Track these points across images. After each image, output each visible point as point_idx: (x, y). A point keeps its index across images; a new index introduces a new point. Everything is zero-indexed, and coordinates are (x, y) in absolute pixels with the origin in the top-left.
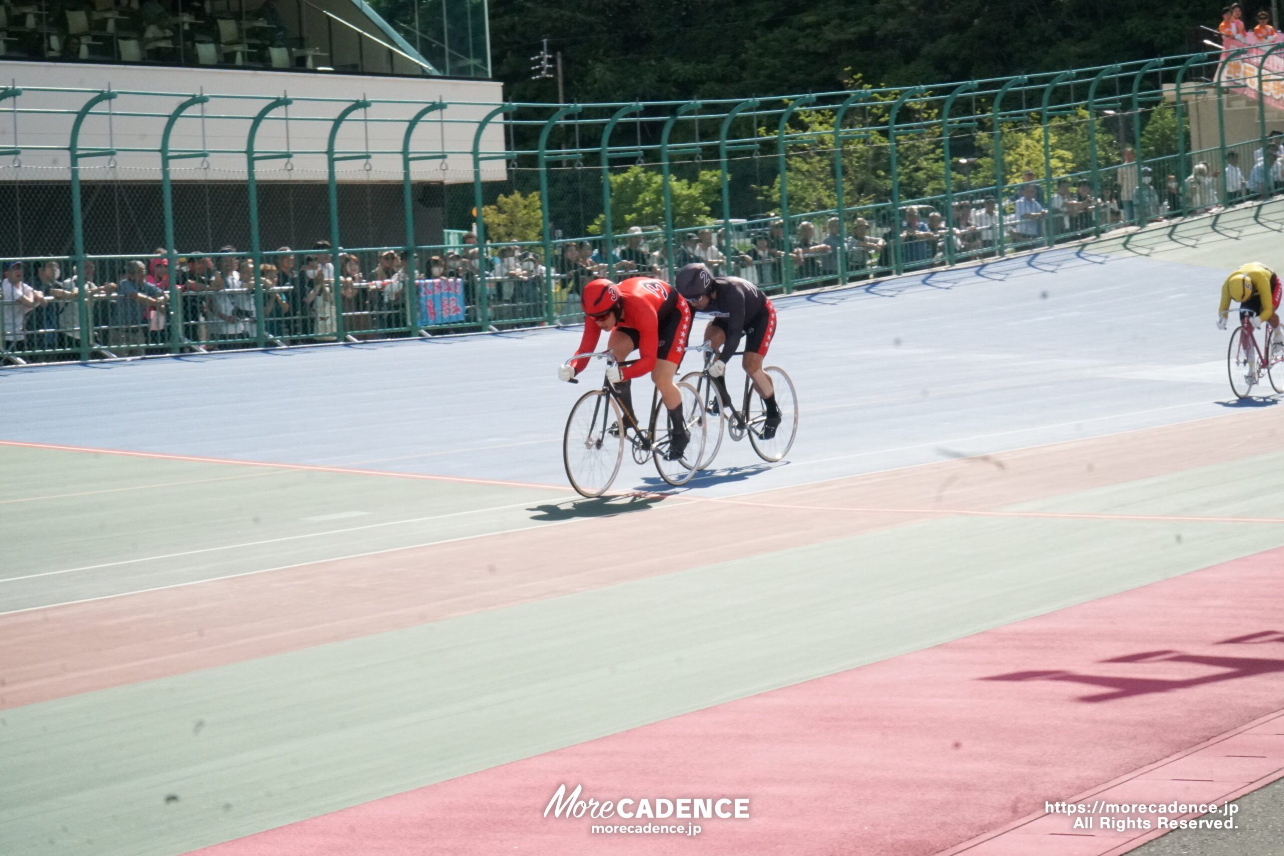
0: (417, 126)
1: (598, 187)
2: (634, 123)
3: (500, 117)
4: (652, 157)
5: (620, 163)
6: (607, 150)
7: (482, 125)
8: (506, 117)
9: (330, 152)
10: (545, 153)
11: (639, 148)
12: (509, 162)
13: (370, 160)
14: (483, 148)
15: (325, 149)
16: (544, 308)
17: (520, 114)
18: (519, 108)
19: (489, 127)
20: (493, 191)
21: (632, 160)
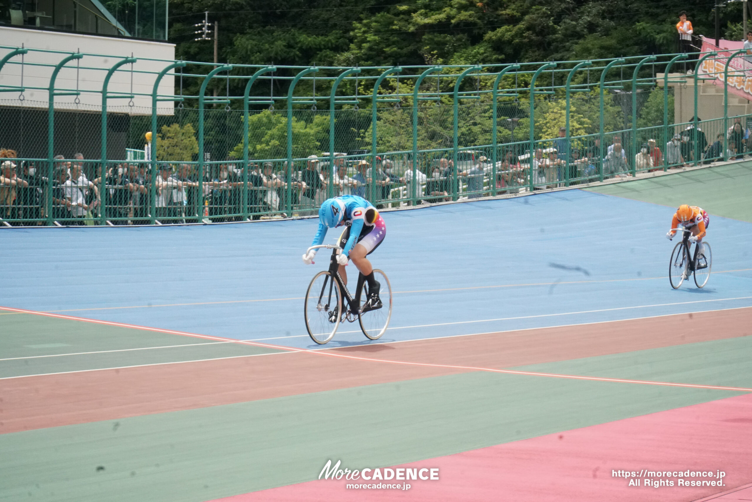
0: (114, 74)
1: (240, 124)
2: (270, 80)
3: (172, 71)
4: (281, 106)
5: (256, 108)
6: (248, 99)
7: (161, 76)
8: (177, 71)
9: (51, 89)
10: (203, 99)
11: (270, 99)
12: (177, 104)
13: (79, 96)
14: (160, 91)
15: (48, 86)
16: (196, 209)
17: (186, 69)
18: (187, 64)
19: (165, 77)
20: (164, 120)
21: (266, 106)
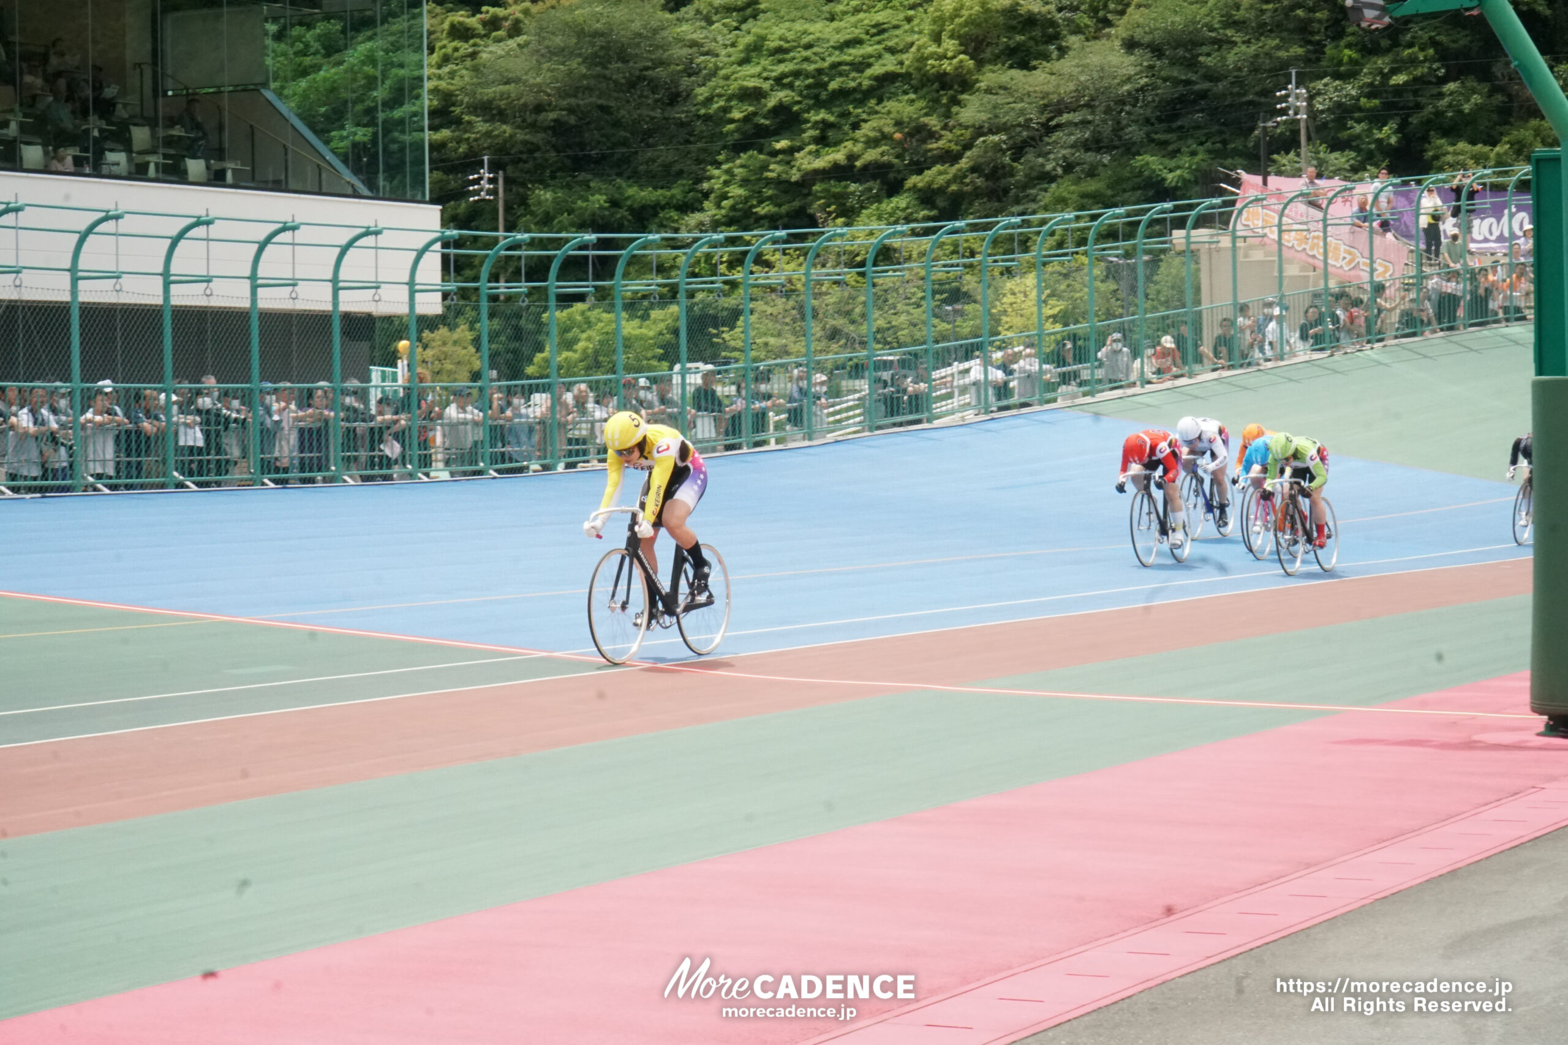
0: (348, 252)
1: (541, 326)
2: (586, 257)
3: (437, 246)
4: (603, 295)
5: (567, 300)
6: (554, 285)
7: (421, 253)
8: (446, 245)
9: (253, 277)
10: (485, 287)
11: (587, 287)
12: (445, 296)
13: (296, 288)
14: (419, 278)
15: (248, 273)
16: (480, 455)
17: (459, 243)
18: (461, 236)
19: (427, 255)
20: (428, 323)
21: (581, 298)
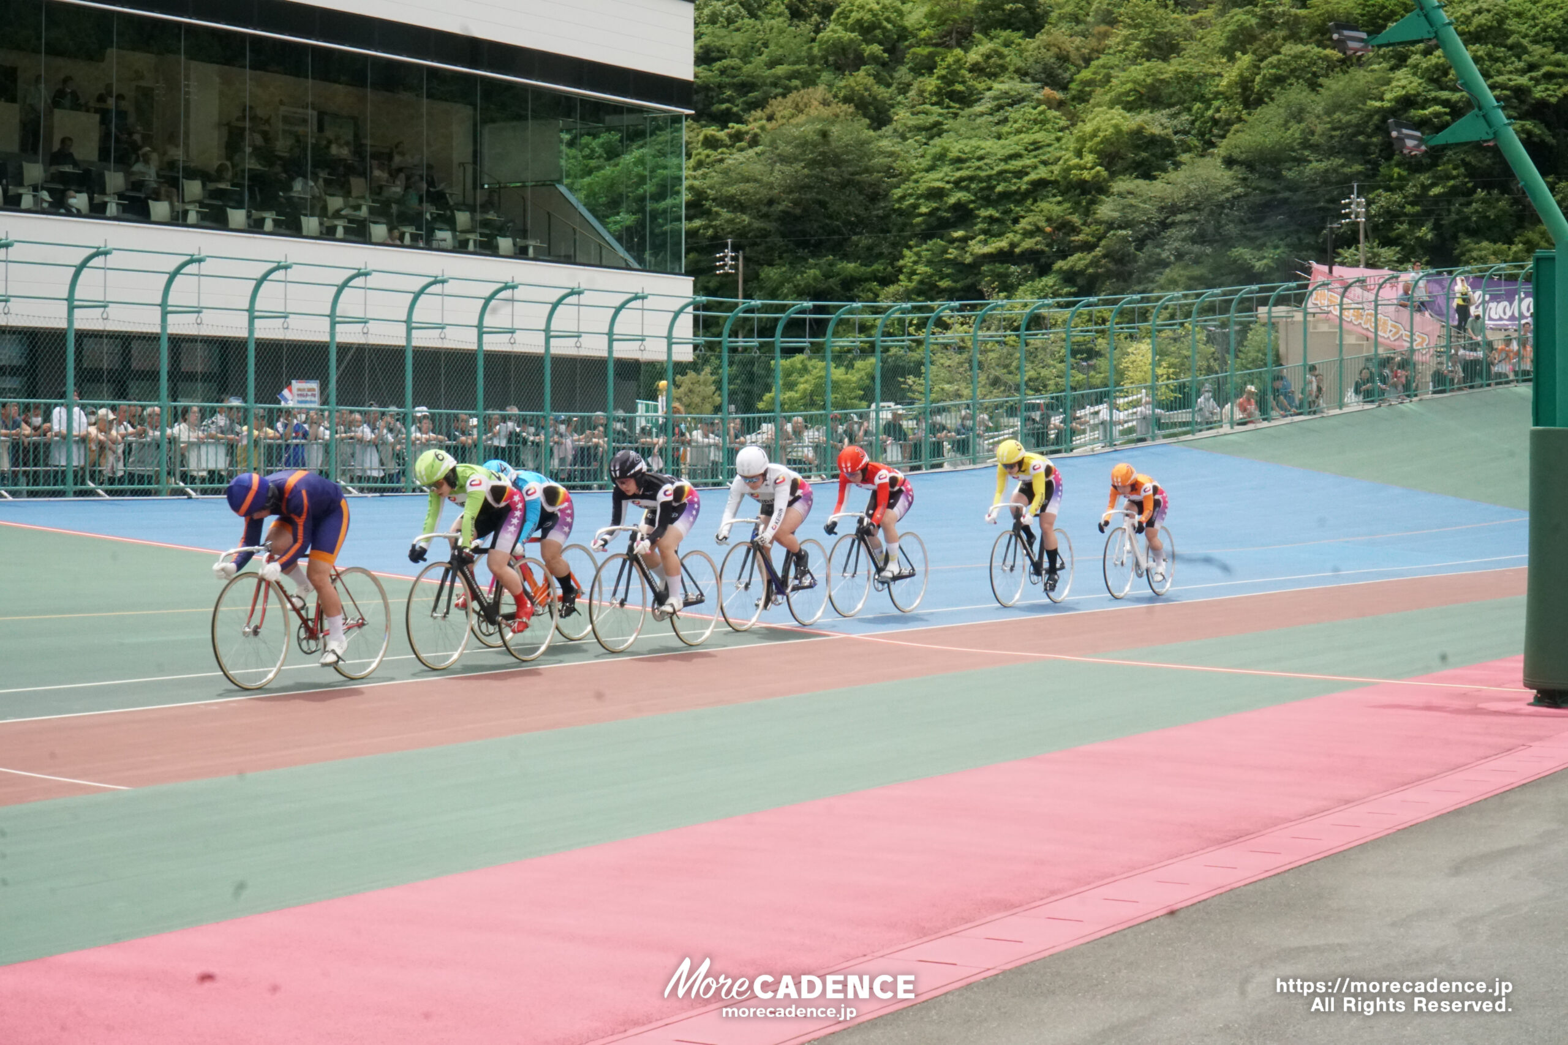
0: (621, 312)
1: (770, 371)
2: (805, 319)
3: (690, 309)
4: (817, 350)
5: (789, 352)
6: (779, 341)
7: (677, 314)
8: (696, 309)
9: (547, 330)
10: (726, 340)
11: (806, 342)
12: (696, 347)
13: (580, 339)
14: (676, 333)
15: (543, 327)
17: (706, 307)
18: (708, 301)
19: (682, 316)
20: (681, 368)
21: (800, 350)
